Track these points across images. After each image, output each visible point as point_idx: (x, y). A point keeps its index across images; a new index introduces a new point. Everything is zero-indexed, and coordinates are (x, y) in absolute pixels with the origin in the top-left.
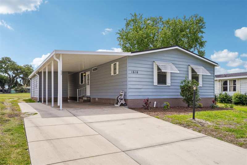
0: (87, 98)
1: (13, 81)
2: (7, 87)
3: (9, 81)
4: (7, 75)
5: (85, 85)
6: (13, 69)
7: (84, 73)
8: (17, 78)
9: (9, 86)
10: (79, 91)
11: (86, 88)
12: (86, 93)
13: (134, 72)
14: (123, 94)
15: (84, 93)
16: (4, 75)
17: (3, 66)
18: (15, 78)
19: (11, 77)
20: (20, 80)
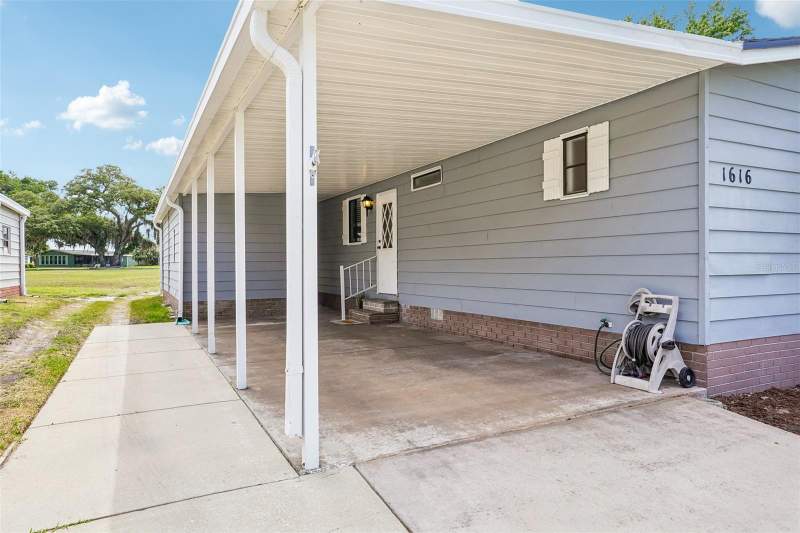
0: (387, 303)
1: (129, 233)
2: (110, 249)
3: (117, 233)
4: (110, 216)
5: (371, 249)
6: (126, 198)
7: (367, 198)
8: (140, 224)
9: (117, 248)
10: (346, 272)
11: (375, 261)
12: (374, 281)
13: (732, 177)
14: (672, 310)
15: (367, 280)
16: (103, 215)
17: (102, 190)
18: (134, 224)
19: (123, 221)
20: (148, 231)
